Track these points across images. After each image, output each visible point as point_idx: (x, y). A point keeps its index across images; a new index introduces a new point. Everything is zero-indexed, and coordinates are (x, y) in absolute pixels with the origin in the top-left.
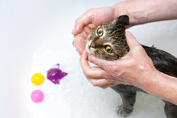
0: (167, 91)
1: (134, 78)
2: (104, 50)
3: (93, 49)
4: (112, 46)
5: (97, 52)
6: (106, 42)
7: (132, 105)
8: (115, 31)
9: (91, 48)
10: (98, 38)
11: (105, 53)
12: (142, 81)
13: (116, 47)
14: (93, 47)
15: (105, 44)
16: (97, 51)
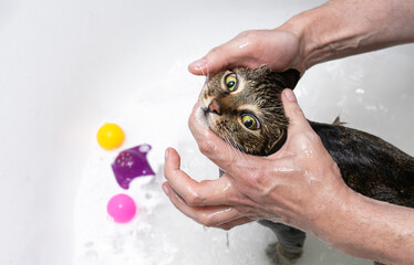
0: (374, 232)
1: (300, 203)
2: (239, 121)
3: (213, 118)
4: (258, 112)
5: (222, 125)
6: (245, 102)
7: (300, 246)
8: (264, 85)
9: (211, 114)
10: (227, 93)
11: (241, 127)
12: (316, 208)
13: (266, 116)
14: (215, 111)
15: (242, 108)
16: (224, 123)
